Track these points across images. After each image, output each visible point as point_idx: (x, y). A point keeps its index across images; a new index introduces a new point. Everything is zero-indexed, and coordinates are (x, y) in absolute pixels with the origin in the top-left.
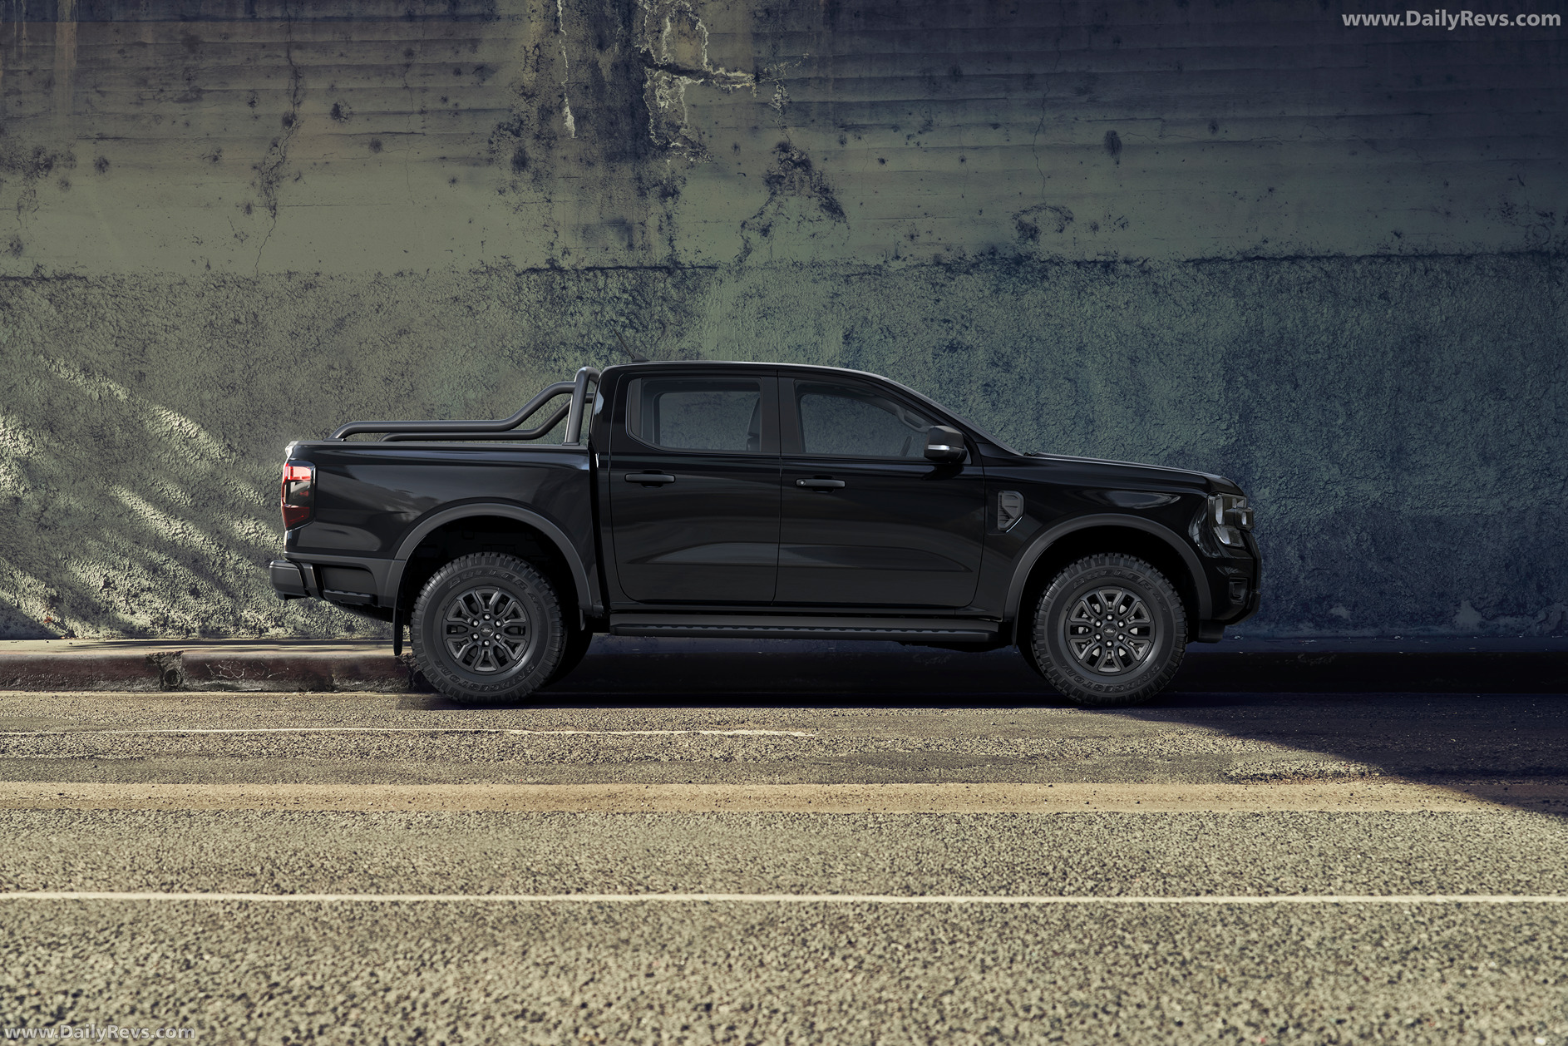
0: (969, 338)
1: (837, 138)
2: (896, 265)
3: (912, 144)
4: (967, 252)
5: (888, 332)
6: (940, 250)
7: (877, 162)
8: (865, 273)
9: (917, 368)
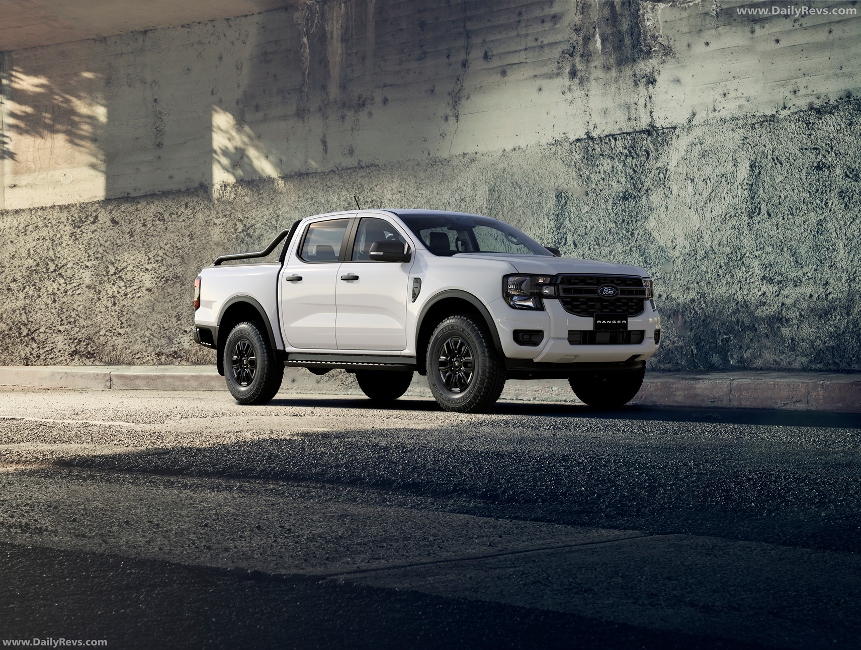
0: (830, 159)
1: (750, 29)
2: (784, 113)
3: (797, 26)
4: (831, 98)
5: (777, 160)
6: (813, 99)
7: (774, 42)
8: (764, 121)
9: (795, 184)
